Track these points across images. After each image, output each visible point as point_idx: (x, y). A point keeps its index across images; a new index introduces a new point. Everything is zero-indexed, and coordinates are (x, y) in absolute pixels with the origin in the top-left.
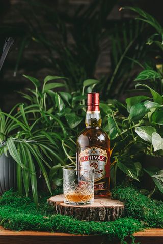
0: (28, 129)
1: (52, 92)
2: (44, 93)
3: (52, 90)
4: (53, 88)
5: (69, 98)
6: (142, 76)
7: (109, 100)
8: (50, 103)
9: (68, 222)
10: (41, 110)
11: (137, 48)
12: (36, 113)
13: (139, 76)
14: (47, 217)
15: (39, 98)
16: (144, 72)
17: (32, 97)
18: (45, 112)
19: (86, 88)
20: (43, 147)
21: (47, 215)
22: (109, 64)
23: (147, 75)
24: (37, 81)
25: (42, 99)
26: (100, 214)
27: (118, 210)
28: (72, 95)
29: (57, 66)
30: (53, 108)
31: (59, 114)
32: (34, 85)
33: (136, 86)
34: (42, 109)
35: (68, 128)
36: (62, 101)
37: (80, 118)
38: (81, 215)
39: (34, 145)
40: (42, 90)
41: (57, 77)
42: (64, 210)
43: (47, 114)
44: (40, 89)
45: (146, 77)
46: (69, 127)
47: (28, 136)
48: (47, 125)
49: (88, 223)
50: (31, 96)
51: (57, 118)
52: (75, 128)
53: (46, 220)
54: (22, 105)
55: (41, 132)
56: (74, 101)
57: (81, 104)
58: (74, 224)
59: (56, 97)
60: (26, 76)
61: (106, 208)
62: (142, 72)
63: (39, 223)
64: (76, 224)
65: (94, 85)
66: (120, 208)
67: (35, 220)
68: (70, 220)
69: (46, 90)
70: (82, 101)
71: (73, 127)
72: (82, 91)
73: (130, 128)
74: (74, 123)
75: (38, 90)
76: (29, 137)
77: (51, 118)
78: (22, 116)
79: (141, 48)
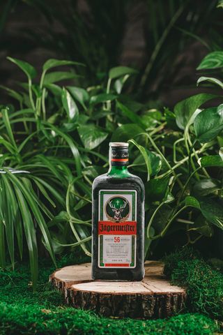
0: (14, 151)
1: (57, 87)
2: (43, 89)
3: (56, 83)
4: (58, 80)
5: (84, 97)
6: (210, 62)
7: (151, 103)
8: (52, 107)
9: (87, 321)
10: (37, 118)
11: (189, 18)
12: (28, 123)
13: (203, 63)
14: (49, 312)
15: (35, 98)
16: (212, 54)
17: (22, 96)
18: (43, 122)
19: (114, 81)
20: (40, 182)
21: (48, 307)
22: (142, 43)
23: (217, 61)
24: (32, 68)
25: (39, 99)
26: (144, 306)
27: (175, 299)
28: (90, 93)
29: (61, 44)
30: (57, 115)
31: (68, 126)
32: (26, 75)
33: (199, 81)
34: (39, 117)
35: (82, 149)
36: (74, 103)
37: (102, 134)
38: (111, 308)
39: (24, 179)
40: (39, 84)
41: (64, 62)
42: (80, 298)
43: (46, 126)
44: (36, 82)
45: (216, 63)
46: (84, 147)
47: (14, 163)
48: (47, 143)
49: (123, 323)
50: (20, 94)
51: (65, 133)
52: (95, 150)
53: (47, 318)
54: (6, 111)
55: (37, 156)
56: (93, 103)
57: (104, 109)
58: (99, 325)
59: (63, 96)
60: (13, 60)
61: (155, 294)
62: (209, 56)
63: (33, 323)
64: (101, 325)
65: (126, 77)
66: (179, 295)
67: (27, 317)
68: (91, 318)
69: (46, 83)
70: (106, 104)
71: (91, 148)
72: (106, 87)
73: (192, 155)
74: (93, 140)
75: (32, 83)
76: (17, 164)
77: (53, 133)
78: (5, 128)
79: (196, 18)
